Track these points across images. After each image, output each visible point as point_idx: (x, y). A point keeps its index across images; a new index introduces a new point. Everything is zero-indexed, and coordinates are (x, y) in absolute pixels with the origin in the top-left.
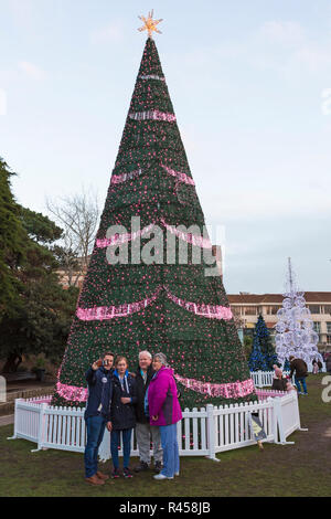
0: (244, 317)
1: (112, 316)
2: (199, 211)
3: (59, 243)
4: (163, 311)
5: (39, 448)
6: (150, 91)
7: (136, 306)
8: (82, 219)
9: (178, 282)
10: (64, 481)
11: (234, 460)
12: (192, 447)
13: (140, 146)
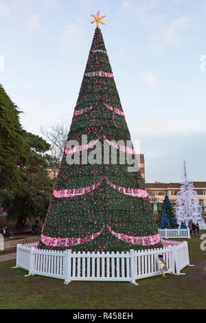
0: (157, 197)
1: (73, 195)
2: (127, 131)
3: (49, 153)
4: (104, 192)
5: (30, 274)
6: (98, 59)
7: (88, 189)
8: (61, 139)
9: (113, 175)
10: (41, 296)
11: (147, 284)
12: (121, 276)
13: (91, 92)
